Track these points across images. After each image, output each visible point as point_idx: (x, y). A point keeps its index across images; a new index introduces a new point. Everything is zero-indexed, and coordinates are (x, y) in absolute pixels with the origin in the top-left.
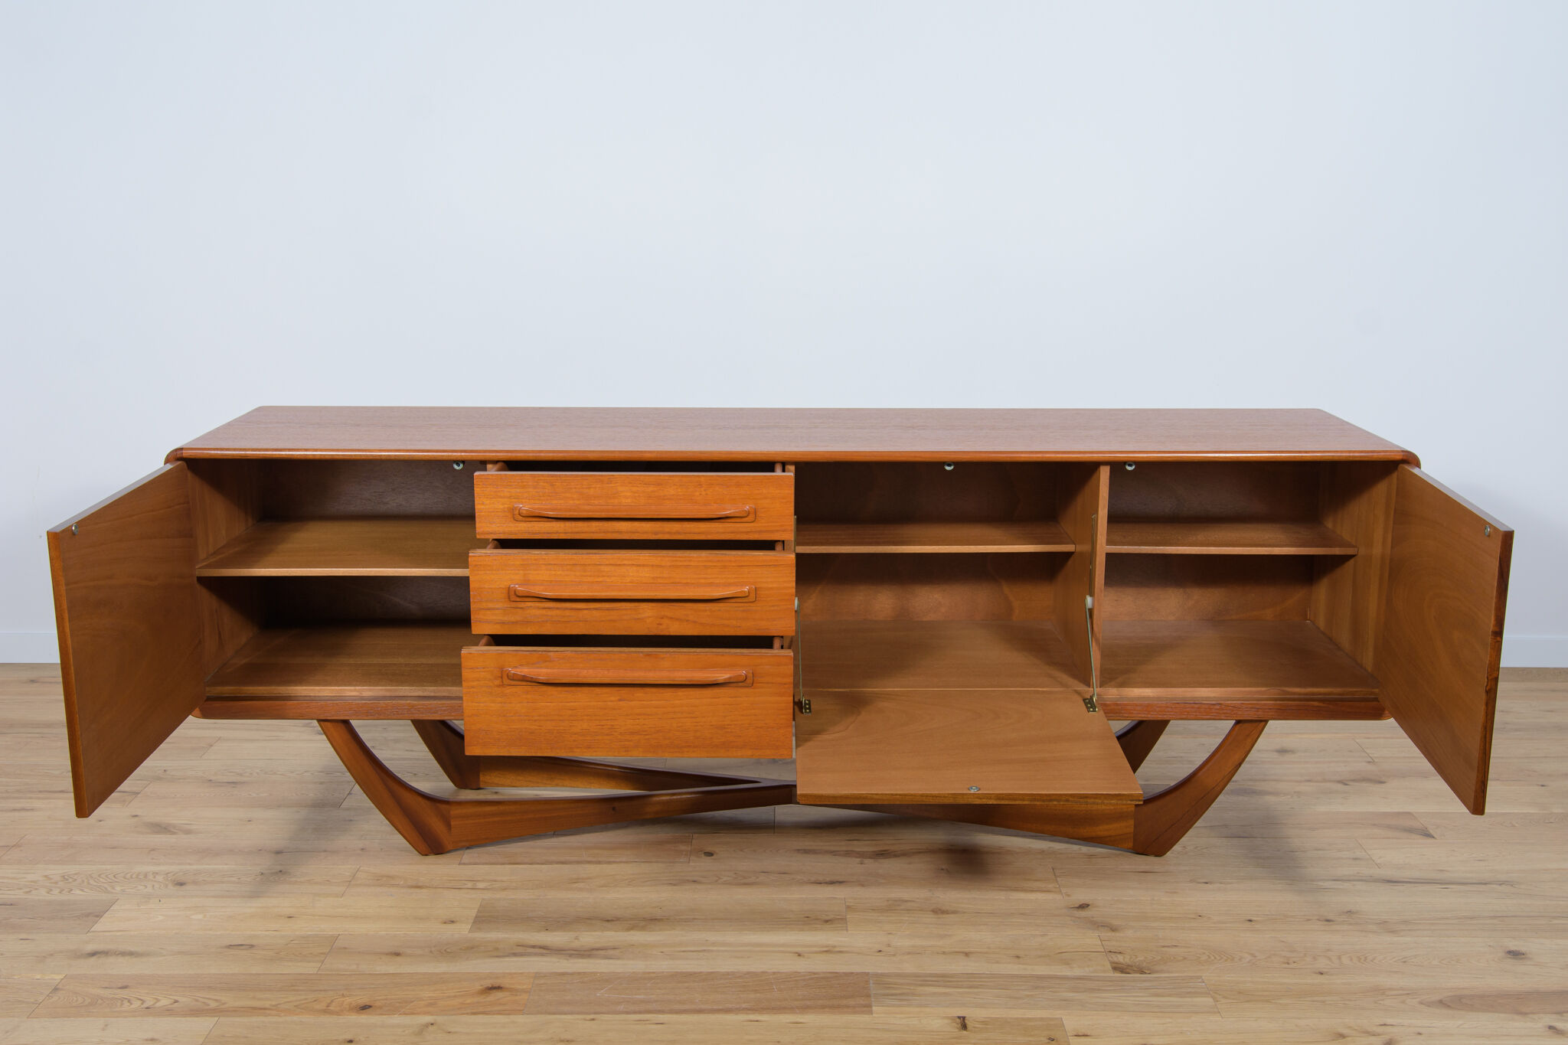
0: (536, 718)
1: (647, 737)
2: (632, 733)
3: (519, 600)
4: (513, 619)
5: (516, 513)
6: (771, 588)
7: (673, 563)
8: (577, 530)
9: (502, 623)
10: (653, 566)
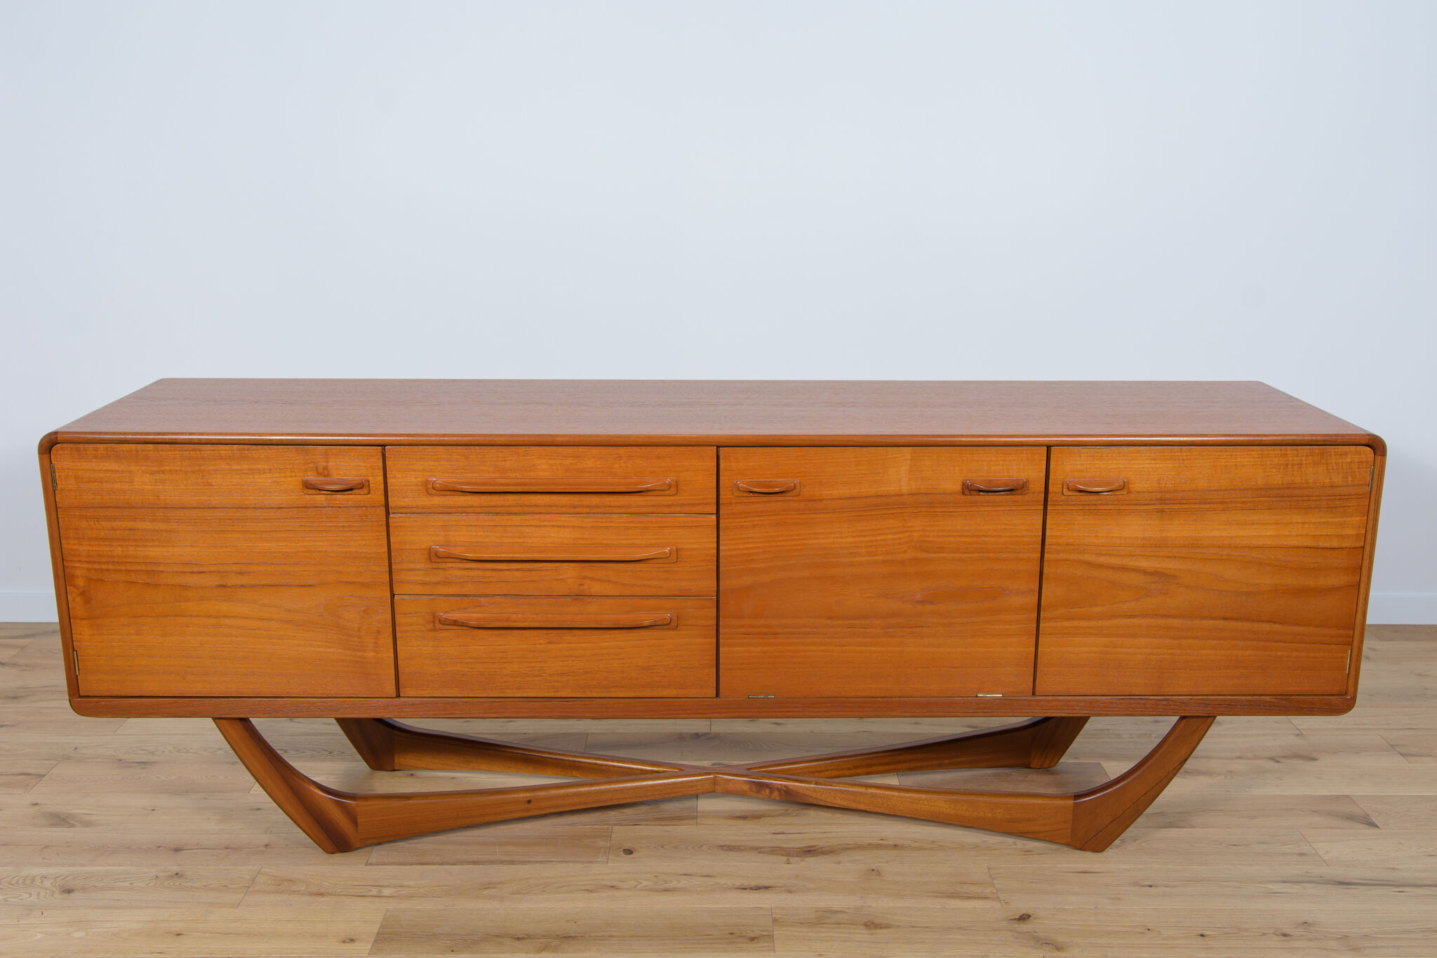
0: (468, 661)
1: (577, 678)
2: (562, 675)
3: (439, 560)
4: (434, 580)
5: (430, 486)
6: (693, 549)
7: (594, 524)
8: (493, 504)
9: (424, 584)
10: (573, 527)
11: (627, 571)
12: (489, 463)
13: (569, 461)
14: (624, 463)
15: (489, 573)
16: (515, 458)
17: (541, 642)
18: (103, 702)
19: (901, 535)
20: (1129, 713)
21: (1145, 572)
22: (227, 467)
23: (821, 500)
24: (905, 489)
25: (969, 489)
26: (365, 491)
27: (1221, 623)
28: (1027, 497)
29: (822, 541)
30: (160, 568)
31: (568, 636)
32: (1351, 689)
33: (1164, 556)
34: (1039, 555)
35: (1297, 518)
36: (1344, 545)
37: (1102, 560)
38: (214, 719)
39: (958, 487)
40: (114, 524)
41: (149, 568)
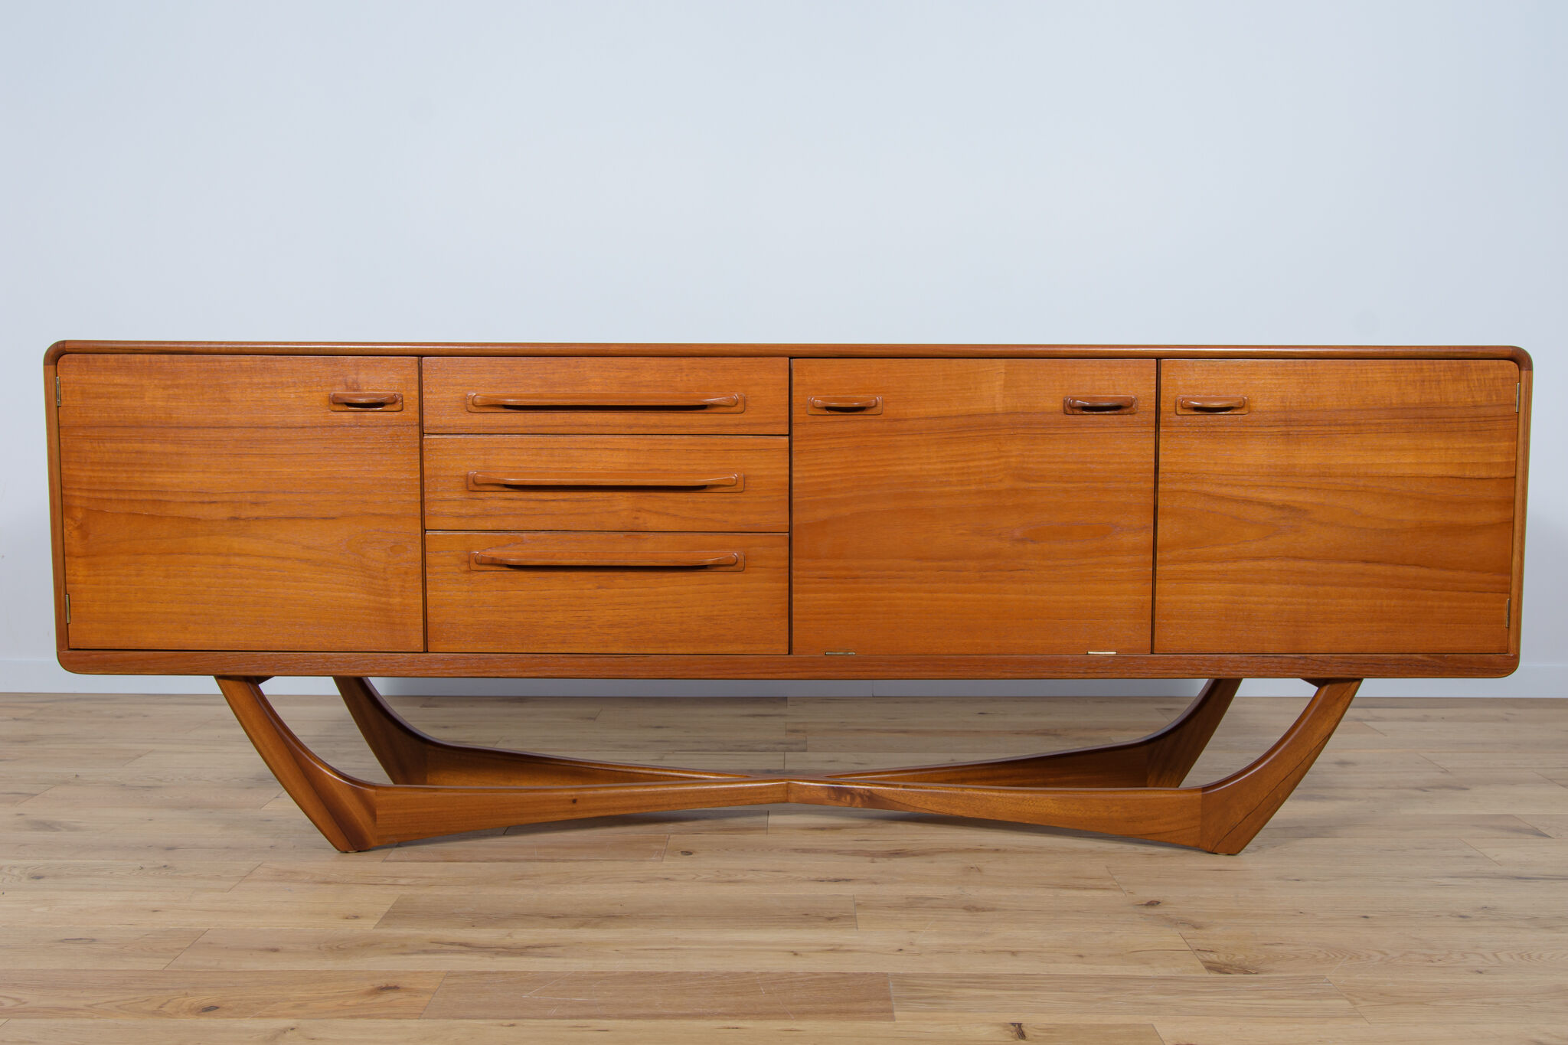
0: (506, 609)
1: (629, 630)
2: (612, 626)
3: (477, 489)
4: (471, 512)
5: (470, 402)
6: (762, 476)
7: (651, 447)
8: (539, 423)
9: (459, 516)
10: (628, 450)
11: (688, 502)
12: (537, 376)
13: (624, 374)
14: (687, 375)
15: (532, 504)
16: (564, 371)
17: (589, 586)
18: (95, 655)
19: (996, 462)
20: (1262, 673)
21: (1271, 505)
22: (248, 380)
23: (906, 420)
24: (999, 408)
25: (1073, 408)
26: (398, 407)
27: (1360, 567)
28: (1136, 418)
29: (907, 468)
30: (167, 498)
31: (620, 578)
32: (1512, 646)
33: (1293, 487)
34: (1152, 485)
35: (1439, 443)
36: (1493, 475)
37: (1224, 491)
38: (218, 678)
39: (1058, 405)
40: (120, 446)
41: (156, 497)
